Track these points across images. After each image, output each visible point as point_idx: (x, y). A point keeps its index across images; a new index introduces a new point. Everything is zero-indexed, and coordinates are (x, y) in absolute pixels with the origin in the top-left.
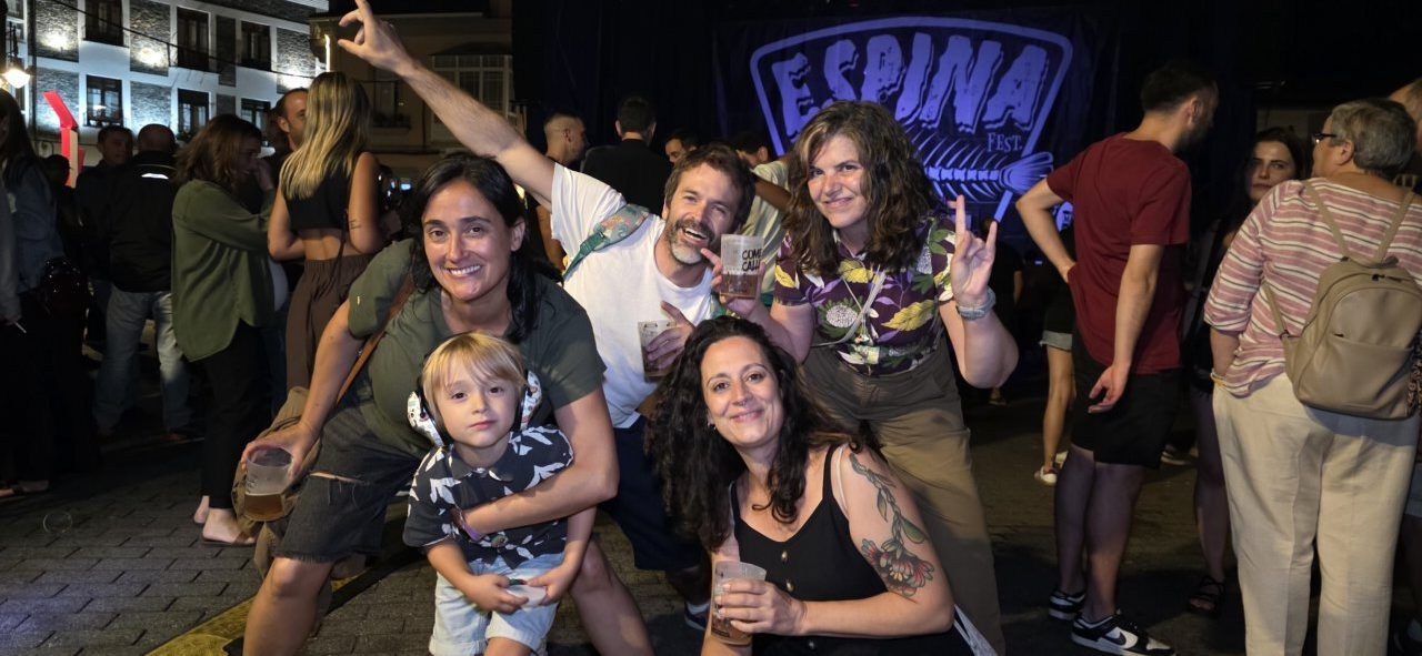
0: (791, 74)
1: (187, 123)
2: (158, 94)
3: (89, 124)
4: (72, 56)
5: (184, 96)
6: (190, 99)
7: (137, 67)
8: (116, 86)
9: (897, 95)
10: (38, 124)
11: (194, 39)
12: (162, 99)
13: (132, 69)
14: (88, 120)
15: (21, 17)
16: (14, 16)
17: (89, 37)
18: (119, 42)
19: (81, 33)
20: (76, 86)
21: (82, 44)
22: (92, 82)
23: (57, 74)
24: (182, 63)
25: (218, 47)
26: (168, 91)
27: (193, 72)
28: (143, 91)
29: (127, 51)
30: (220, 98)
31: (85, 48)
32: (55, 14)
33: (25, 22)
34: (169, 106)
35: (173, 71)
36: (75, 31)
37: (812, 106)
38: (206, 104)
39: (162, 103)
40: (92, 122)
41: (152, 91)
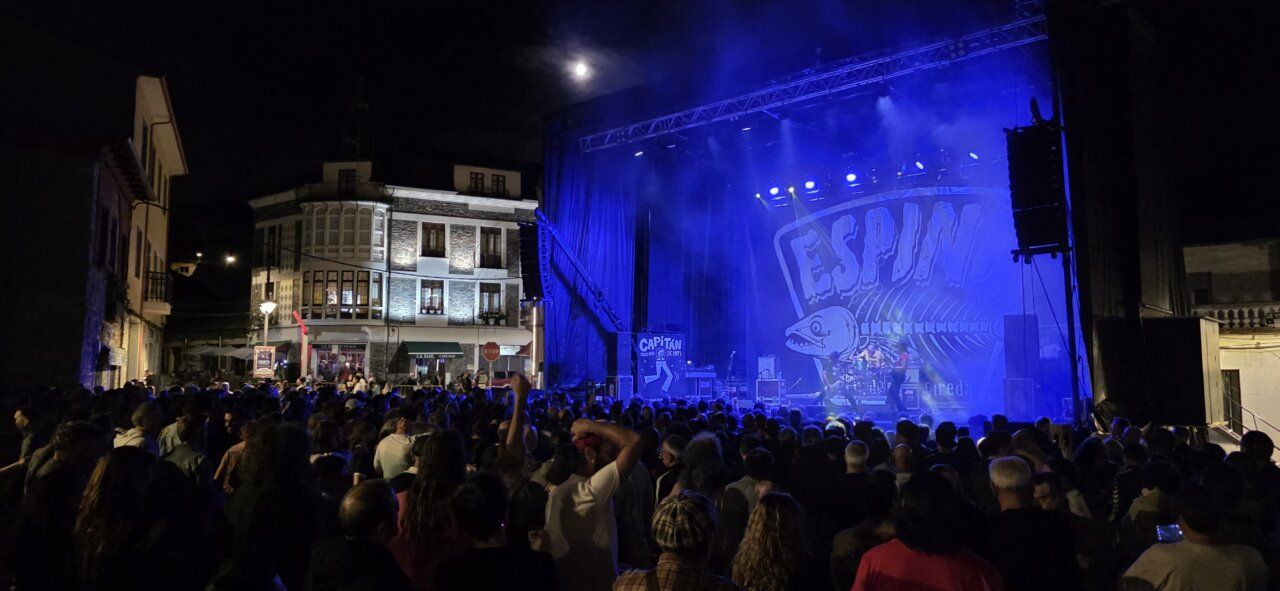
0: (805, 247)
1: (486, 307)
2: (466, 288)
3: (421, 313)
4: (413, 268)
5: (484, 288)
6: (489, 289)
7: (453, 271)
8: (441, 285)
9: (892, 259)
10: (390, 315)
11: (492, 247)
12: (470, 290)
13: (450, 273)
14: (422, 309)
15: (382, 246)
16: (378, 245)
17: (425, 253)
18: (442, 254)
19: (419, 252)
20: (414, 288)
21: (419, 259)
22: (425, 284)
23: (403, 280)
24: (482, 265)
25: (507, 250)
26: (473, 285)
27: (490, 270)
28: (457, 286)
29: (446, 261)
30: (508, 287)
31: (422, 262)
32: (403, 241)
33: (385, 249)
34: (473, 295)
35: (477, 271)
36: (416, 251)
37: (824, 273)
38: (498, 291)
39: (469, 294)
40: (424, 311)
41: (463, 286)
